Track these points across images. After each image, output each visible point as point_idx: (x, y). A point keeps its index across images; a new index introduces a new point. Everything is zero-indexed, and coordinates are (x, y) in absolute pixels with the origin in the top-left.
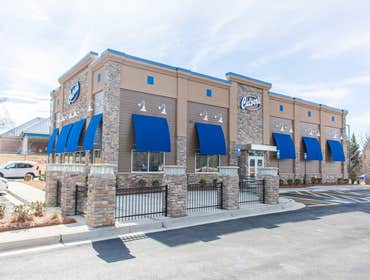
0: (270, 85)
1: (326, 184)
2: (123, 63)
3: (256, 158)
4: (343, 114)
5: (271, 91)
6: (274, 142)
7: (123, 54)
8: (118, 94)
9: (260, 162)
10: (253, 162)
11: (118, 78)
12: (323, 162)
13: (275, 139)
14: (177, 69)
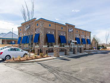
0: (75, 26)
1: (87, 50)
2: (44, 21)
3: (72, 44)
4: (90, 32)
5: (75, 27)
6: (76, 40)
7: (44, 19)
8: (43, 29)
9: (73, 45)
10: (72, 45)
11: (43, 25)
12: (86, 44)
13: (76, 39)
14: (55, 22)
